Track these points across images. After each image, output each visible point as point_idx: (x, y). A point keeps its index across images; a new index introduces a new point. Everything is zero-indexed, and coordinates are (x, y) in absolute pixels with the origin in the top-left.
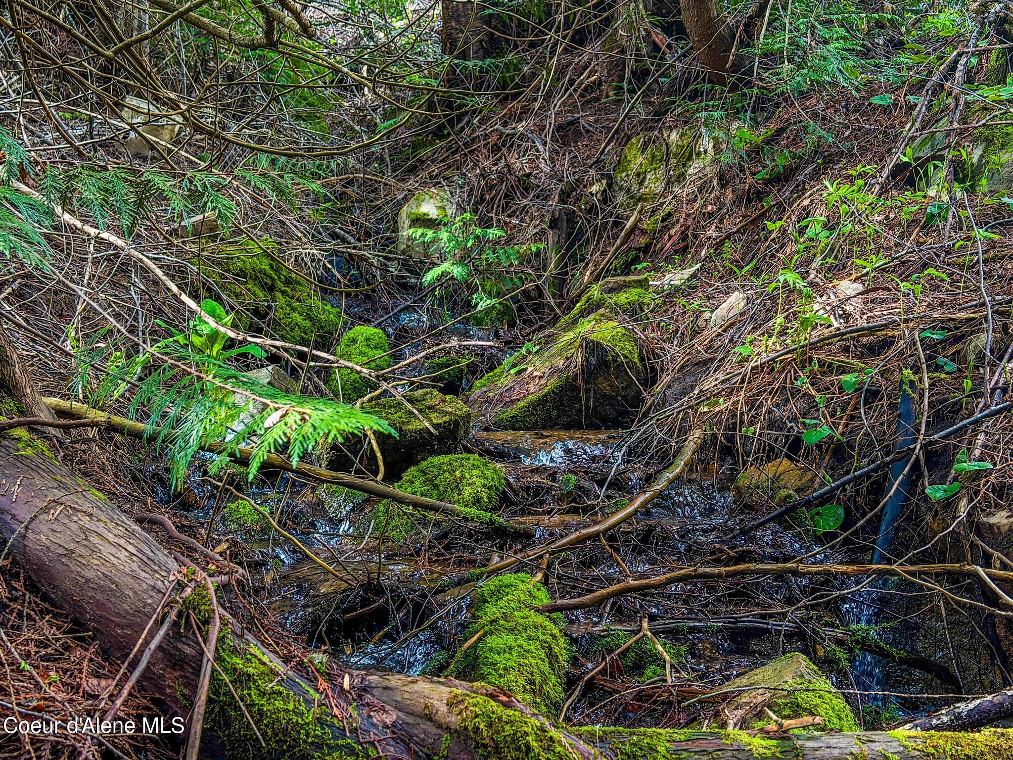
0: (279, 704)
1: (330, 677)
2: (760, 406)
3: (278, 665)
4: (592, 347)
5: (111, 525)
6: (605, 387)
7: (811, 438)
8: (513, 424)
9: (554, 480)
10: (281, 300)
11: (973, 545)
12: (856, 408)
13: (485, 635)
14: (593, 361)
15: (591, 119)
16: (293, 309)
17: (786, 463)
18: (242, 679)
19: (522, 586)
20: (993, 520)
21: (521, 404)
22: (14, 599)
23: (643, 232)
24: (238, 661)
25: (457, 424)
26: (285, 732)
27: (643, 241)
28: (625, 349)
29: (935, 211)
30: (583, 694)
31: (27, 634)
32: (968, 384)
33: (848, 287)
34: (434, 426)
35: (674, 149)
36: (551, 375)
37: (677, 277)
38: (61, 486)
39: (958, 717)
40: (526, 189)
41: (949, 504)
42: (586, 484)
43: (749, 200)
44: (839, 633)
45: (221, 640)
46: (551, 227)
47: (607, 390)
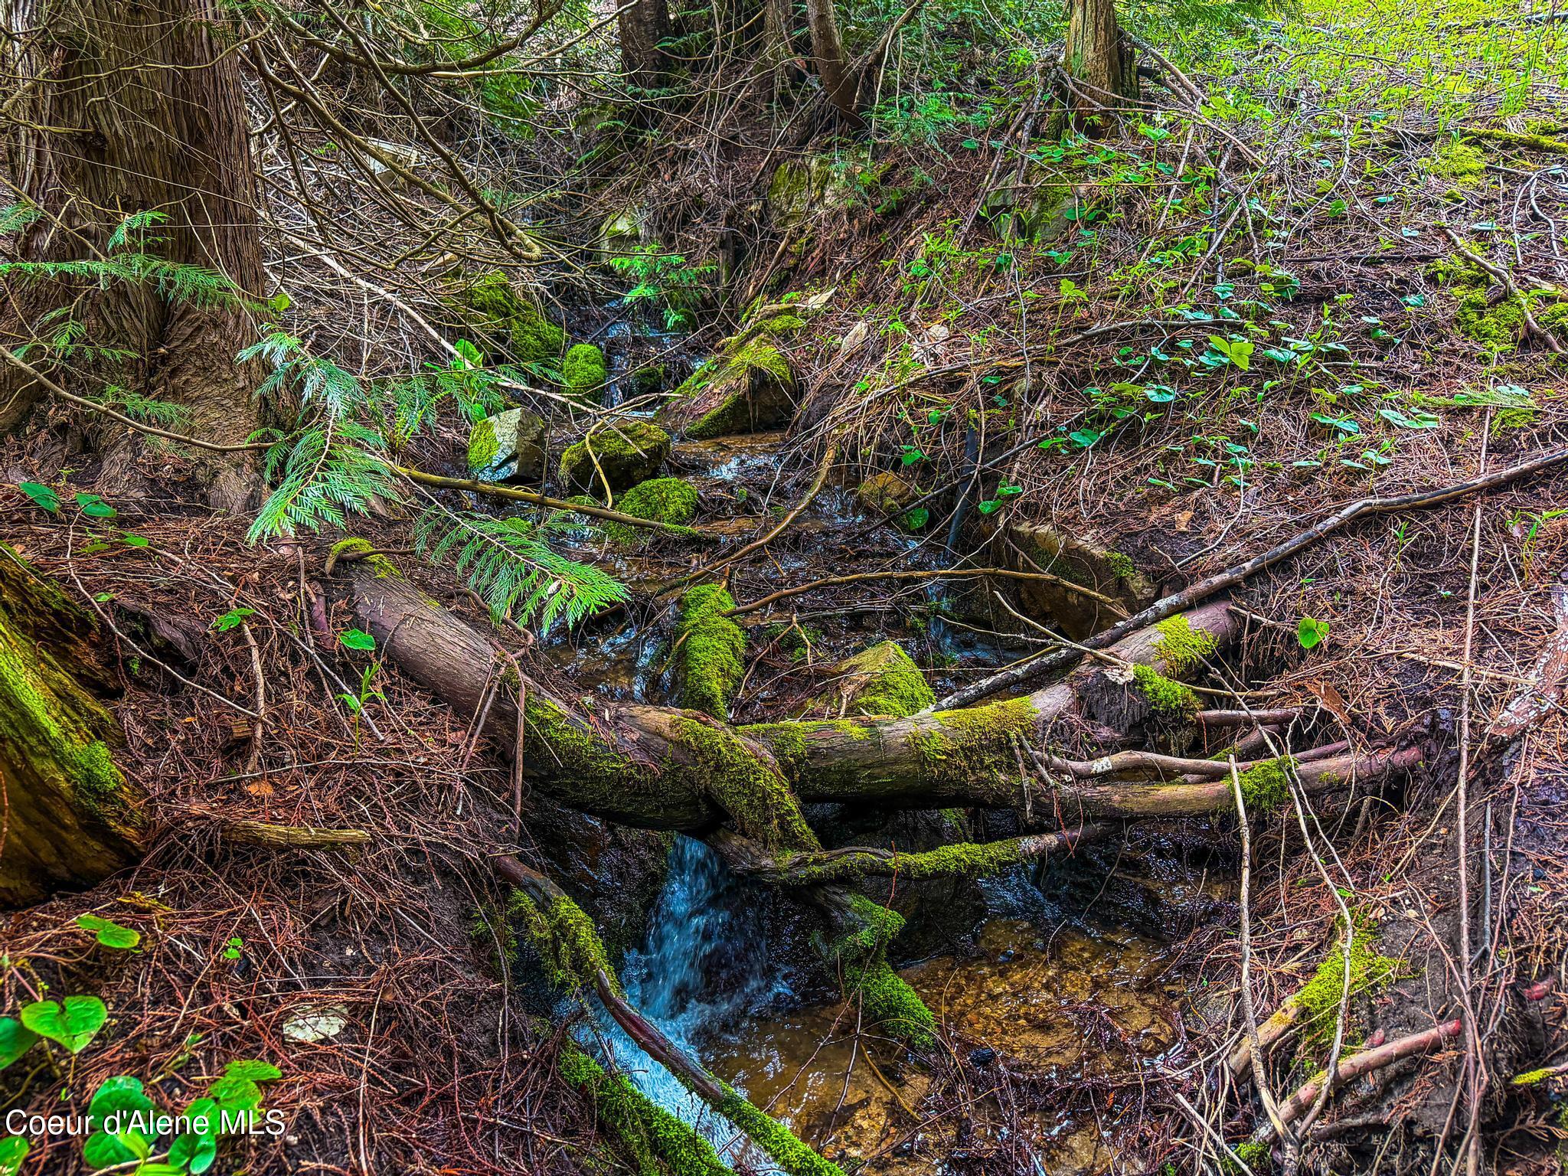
0: (567, 735)
1: (596, 713)
2: (875, 431)
3: (563, 709)
4: (756, 372)
5: (447, 628)
6: (767, 400)
7: (907, 460)
8: (701, 435)
9: (732, 493)
10: (516, 325)
11: (1007, 545)
12: (939, 435)
13: (689, 636)
14: (757, 382)
15: (748, 133)
16: (526, 332)
17: (891, 473)
18: (543, 723)
19: (713, 595)
20: (1020, 529)
21: (706, 417)
22: (393, 684)
23: (792, 255)
24: (539, 712)
25: (660, 447)
26: (573, 752)
27: (792, 262)
28: (780, 371)
29: (1003, 261)
30: (756, 669)
31: (407, 709)
32: (1012, 422)
33: (938, 331)
34: (645, 451)
35: (814, 174)
36: (727, 392)
37: (817, 301)
38: (411, 602)
39: (980, 690)
40: (699, 208)
41: (993, 517)
42: (754, 495)
43: (871, 232)
44: (920, 608)
45: (527, 700)
46: (721, 247)
47: (768, 402)
